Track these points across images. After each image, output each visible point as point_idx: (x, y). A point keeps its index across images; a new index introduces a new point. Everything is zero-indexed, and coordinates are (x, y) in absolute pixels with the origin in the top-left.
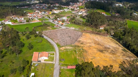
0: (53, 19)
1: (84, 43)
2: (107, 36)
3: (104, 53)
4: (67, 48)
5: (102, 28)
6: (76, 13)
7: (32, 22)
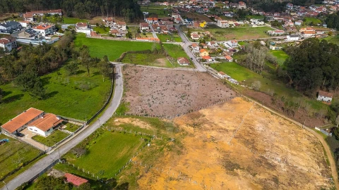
0: (194, 41)
1: (207, 126)
2: (313, 128)
3: (236, 175)
4: (134, 123)
5: (327, 99)
6: (278, 35)
7: (138, 40)
